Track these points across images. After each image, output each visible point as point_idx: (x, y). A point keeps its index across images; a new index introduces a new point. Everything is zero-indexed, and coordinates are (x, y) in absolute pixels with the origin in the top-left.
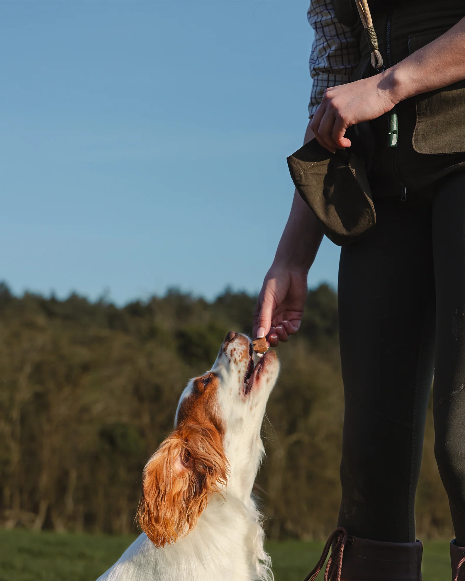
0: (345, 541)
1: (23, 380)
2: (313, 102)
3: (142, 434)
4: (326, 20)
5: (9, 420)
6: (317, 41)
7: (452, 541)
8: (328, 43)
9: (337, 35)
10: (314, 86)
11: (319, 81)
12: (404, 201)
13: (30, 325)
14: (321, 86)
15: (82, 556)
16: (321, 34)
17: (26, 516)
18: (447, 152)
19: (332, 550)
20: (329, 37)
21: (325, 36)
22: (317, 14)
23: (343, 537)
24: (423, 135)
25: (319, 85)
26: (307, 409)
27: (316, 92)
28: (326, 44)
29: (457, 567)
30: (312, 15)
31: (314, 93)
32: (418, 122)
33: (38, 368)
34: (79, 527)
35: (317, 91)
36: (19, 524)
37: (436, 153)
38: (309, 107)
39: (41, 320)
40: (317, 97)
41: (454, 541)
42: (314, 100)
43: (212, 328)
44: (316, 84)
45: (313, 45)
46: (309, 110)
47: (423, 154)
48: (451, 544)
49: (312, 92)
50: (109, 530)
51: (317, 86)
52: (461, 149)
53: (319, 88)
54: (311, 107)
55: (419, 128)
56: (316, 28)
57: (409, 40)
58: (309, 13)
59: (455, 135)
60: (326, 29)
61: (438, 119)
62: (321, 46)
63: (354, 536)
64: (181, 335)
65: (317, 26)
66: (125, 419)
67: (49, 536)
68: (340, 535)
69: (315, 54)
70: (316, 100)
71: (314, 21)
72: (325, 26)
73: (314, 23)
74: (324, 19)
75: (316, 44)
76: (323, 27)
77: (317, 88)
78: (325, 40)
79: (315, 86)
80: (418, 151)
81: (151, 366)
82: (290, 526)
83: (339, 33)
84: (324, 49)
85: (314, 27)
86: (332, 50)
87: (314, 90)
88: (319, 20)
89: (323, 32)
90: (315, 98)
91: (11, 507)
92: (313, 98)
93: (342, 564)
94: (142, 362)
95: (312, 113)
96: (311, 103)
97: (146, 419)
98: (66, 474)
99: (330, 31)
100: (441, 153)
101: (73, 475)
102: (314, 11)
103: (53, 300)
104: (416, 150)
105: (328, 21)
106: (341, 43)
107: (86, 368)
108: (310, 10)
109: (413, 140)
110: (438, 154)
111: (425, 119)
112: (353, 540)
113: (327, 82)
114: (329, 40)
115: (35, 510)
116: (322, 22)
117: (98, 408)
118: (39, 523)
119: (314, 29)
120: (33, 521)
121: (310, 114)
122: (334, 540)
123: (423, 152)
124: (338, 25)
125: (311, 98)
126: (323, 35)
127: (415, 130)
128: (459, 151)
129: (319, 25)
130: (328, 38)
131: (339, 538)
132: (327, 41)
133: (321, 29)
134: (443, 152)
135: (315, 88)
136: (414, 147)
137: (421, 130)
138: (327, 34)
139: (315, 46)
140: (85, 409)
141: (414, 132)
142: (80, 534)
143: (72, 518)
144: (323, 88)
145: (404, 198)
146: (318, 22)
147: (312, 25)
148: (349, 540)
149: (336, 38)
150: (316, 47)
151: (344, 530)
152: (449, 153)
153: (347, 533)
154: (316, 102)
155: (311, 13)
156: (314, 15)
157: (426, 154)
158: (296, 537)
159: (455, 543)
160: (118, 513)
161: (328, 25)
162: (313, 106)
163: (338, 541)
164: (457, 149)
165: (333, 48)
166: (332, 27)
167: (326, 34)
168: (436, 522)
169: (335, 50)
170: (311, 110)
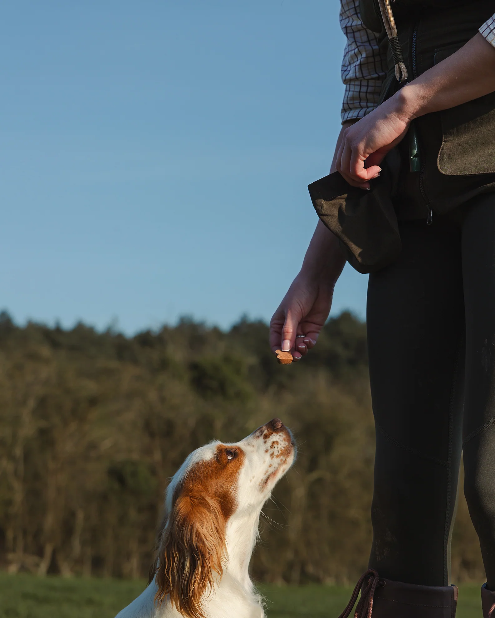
0: (376, 583)
1: (26, 415)
2: (345, 108)
3: (153, 472)
4: (356, 25)
5: (11, 457)
6: (349, 46)
7: (484, 585)
8: (358, 49)
9: (369, 41)
10: (346, 91)
11: (351, 86)
12: (430, 224)
13: (34, 357)
14: (354, 91)
15: (90, 602)
16: (352, 40)
17: (30, 560)
18: (473, 173)
19: (361, 593)
20: (360, 43)
21: (355, 41)
22: (348, 17)
23: (374, 579)
24: (449, 155)
25: (351, 90)
26: (328, 446)
27: (347, 97)
28: (356, 50)
29: (488, 613)
30: (344, 18)
31: (346, 99)
32: (444, 141)
33: (42, 402)
34: (87, 570)
35: (349, 96)
36: (23, 568)
37: (462, 174)
38: (342, 112)
39: (45, 351)
40: (349, 102)
41: (485, 585)
42: (346, 106)
43: (227, 359)
44: (348, 89)
45: (345, 49)
46: (341, 115)
47: (448, 175)
48: (482, 588)
49: (345, 97)
50: (118, 575)
51: (349, 91)
52: (488, 170)
53: (351, 93)
54: (343, 114)
55: (445, 148)
56: (346, 33)
57: (435, 54)
58: (341, 15)
59: (482, 155)
60: (357, 35)
61: (465, 138)
62: (353, 52)
63: (385, 579)
64: (194, 367)
65: (348, 31)
66: (135, 456)
67: (55, 581)
68: (371, 577)
69: (347, 58)
70: (348, 106)
71: (344, 26)
72: (356, 32)
73: (344, 28)
74: (354, 24)
75: (348, 49)
76: (353, 32)
77: (349, 93)
78: (356, 46)
79: (348, 91)
80: (443, 173)
81: (163, 400)
82: (310, 569)
83: (370, 39)
84: (356, 55)
85: (345, 32)
86: (363, 58)
87: (346, 96)
88: (349, 24)
89: (354, 37)
90: (347, 103)
91: (14, 551)
92: (345, 104)
93: (373, 608)
94: (153, 396)
95: (344, 119)
96: (343, 109)
97: (157, 456)
98: (73, 514)
99: (361, 36)
100: (467, 174)
101: (80, 516)
102: (345, 13)
103: (58, 330)
104: (441, 171)
105: (358, 26)
106: (373, 50)
107: (93, 402)
108: (342, 13)
109: (438, 160)
110: (464, 175)
111: (452, 138)
112: (384, 582)
113: (359, 87)
114: (360, 46)
115: (40, 553)
116: (352, 27)
117: (106, 445)
118: (44, 567)
119: (344, 34)
120: (37, 565)
121: (342, 120)
122: (363, 583)
123: (448, 173)
124: (369, 31)
125: (343, 103)
126: (354, 41)
127: (441, 149)
128: (486, 172)
129: (349, 30)
130: (358, 44)
131: (370, 580)
132: (357, 47)
133: (352, 34)
134: (470, 174)
135: (347, 92)
136: (439, 168)
137: (447, 149)
138: (358, 39)
139: (347, 50)
140: (93, 446)
141: (440, 152)
142: (87, 578)
143: (79, 562)
144: (355, 93)
145: (430, 221)
146: (349, 27)
147: (343, 29)
148: (380, 582)
149: (367, 44)
150: (348, 52)
151: (374, 572)
152: (476, 174)
153: (378, 576)
154: (348, 108)
155: (343, 15)
156: (346, 18)
157: (452, 176)
158: (318, 580)
159: (486, 587)
160: (128, 556)
161: (359, 30)
162: (346, 112)
163: (369, 584)
164: (483, 169)
165: (364, 55)
166: (363, 32)
167: (356, 40)
168: (466, 565)
169: (367, 57)
170: (343, 116)
